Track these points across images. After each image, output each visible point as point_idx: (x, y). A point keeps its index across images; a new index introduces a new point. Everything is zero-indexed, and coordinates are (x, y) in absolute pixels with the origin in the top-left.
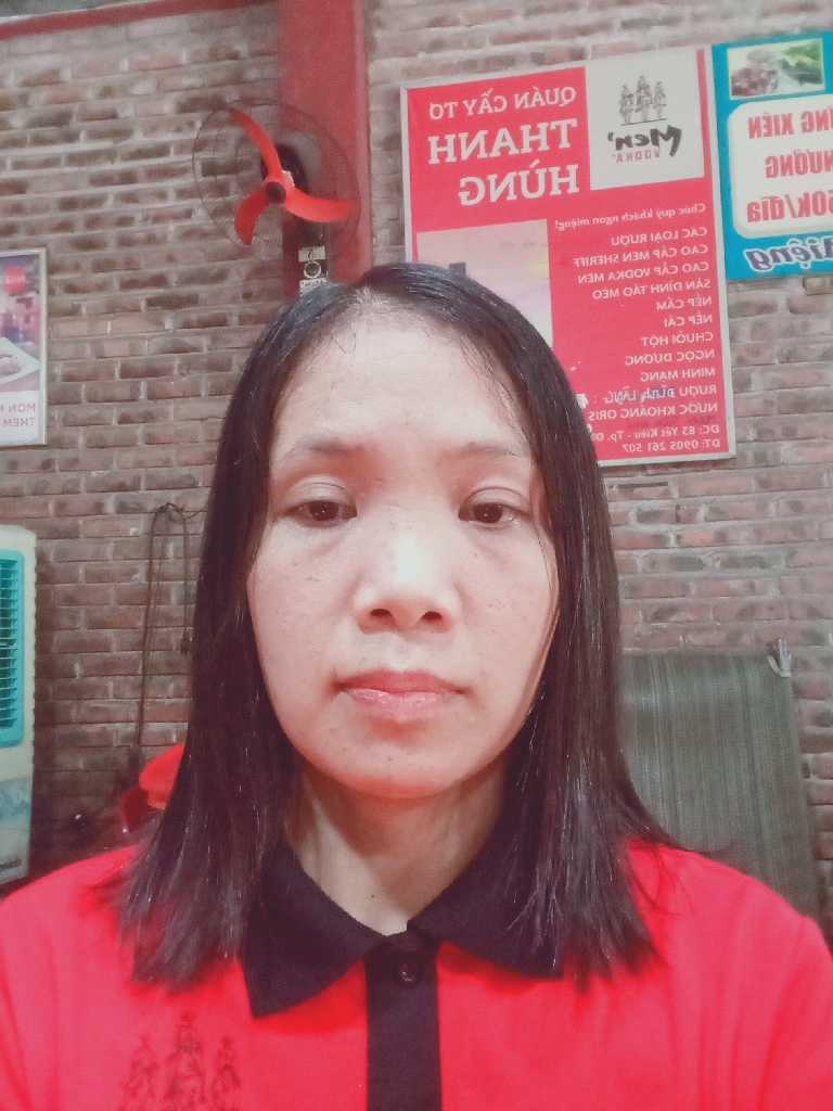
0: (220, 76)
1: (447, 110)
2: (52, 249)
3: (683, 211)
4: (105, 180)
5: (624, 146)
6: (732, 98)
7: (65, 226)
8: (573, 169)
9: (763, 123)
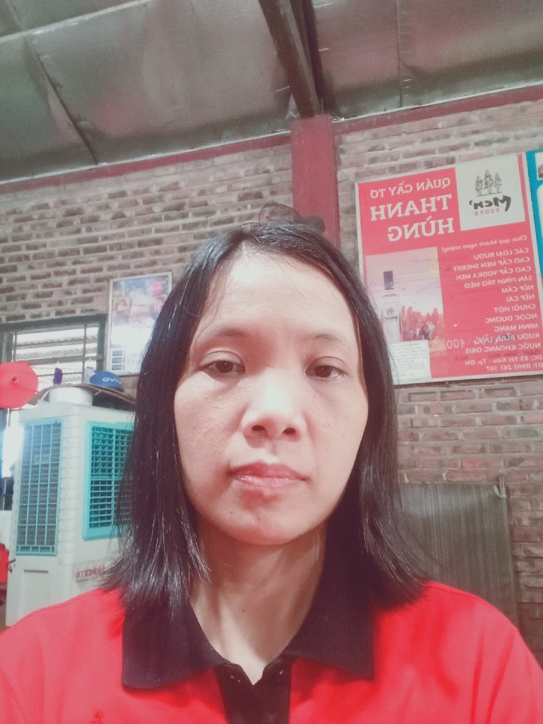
0: (259, 182)
1: (380, 194)
2: (174, 271)
3: (514, 240)
4: (202, 236)
5: (479, 207)
6: (538, 179)
7: (180, 260)
8: (450, 220)
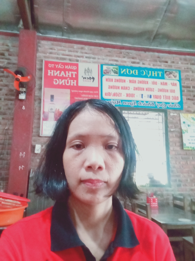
0: (4, 49)
1: (52, 66)
3: (94, 92)
5: (85, 79)
6: (103, 74)
8: (75, 81)
9: (108, 79)
